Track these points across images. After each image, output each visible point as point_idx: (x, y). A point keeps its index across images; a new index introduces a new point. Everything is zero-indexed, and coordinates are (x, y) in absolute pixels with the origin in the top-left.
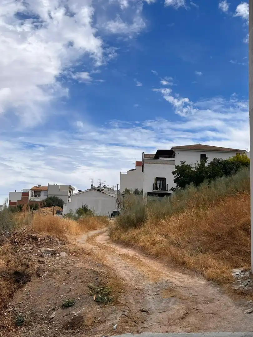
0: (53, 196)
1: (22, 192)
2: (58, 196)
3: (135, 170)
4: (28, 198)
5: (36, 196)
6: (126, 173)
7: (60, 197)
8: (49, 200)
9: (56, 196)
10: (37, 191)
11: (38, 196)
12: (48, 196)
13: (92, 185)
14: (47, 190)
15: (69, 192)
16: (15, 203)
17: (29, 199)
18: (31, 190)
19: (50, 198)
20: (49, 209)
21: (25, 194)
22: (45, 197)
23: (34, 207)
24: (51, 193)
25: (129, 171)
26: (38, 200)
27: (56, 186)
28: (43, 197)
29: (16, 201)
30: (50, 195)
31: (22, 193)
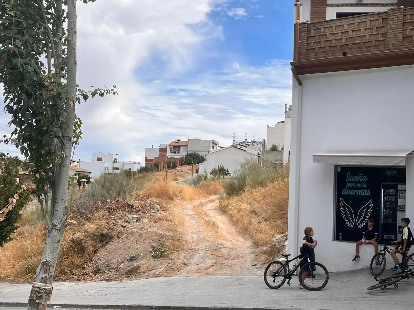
0: (193, 152)
1: (159, 147)
2: (199, 153)
3: (283, 122)
4: (165, 155)
5: (175, 153)
6: (274, 126)
7: (201, 154)
8: (189, 157)
9: (197, 152)
10: (176, 147)
11: (177, 152)
12: (188, 152)
13: (234, 141)
14: (187, 145)
15: (211, 147)
16: (151, 160)
17: (167, 155)
18: (169, 145)
19: (190, 155)
20: (188, 167)
21: (163, 151)
22: (186, 154)
23: (172, 165)
24: (192, 149)
25: (278, 123)
26: (177, 156)
27: (197, 141)
28: (182, 153)
29: (153, 158)
30: (190, 151)
31: (159, 149)
